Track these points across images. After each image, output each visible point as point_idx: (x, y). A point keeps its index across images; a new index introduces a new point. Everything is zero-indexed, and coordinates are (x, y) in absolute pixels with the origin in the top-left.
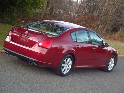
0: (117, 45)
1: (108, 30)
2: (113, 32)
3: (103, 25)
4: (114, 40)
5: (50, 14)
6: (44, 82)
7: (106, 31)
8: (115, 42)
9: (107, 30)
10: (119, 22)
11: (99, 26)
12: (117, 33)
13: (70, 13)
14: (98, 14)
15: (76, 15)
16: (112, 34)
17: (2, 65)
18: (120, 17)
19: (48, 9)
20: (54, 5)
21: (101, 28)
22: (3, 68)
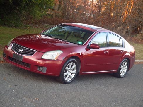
0: (139, 49)
1: (128, 31)
2: (134, 34)
3: (122, 26)
4: (135, 42)
5: (63, 15)
6: (52, 95)
7: (126, 33)
8: (136, 45)
9: (126, 31)
10: (140, 22)
11: (117, 27)
12: (138, 34)
13: (85, 14)
14: (116, 14)
15: (92, 16)
16: (132, 36)
17: (2, 76)
18: (141, 16)
19: (60, 9)
20: (67, 5)
21: (120, 30)
22: (4, 79)
